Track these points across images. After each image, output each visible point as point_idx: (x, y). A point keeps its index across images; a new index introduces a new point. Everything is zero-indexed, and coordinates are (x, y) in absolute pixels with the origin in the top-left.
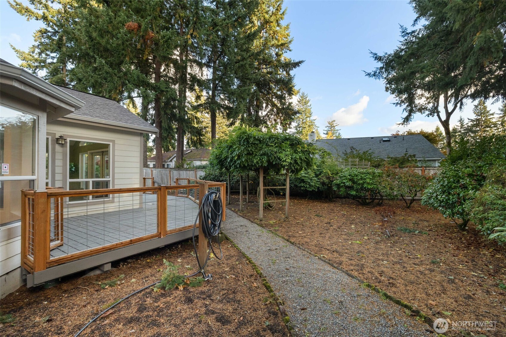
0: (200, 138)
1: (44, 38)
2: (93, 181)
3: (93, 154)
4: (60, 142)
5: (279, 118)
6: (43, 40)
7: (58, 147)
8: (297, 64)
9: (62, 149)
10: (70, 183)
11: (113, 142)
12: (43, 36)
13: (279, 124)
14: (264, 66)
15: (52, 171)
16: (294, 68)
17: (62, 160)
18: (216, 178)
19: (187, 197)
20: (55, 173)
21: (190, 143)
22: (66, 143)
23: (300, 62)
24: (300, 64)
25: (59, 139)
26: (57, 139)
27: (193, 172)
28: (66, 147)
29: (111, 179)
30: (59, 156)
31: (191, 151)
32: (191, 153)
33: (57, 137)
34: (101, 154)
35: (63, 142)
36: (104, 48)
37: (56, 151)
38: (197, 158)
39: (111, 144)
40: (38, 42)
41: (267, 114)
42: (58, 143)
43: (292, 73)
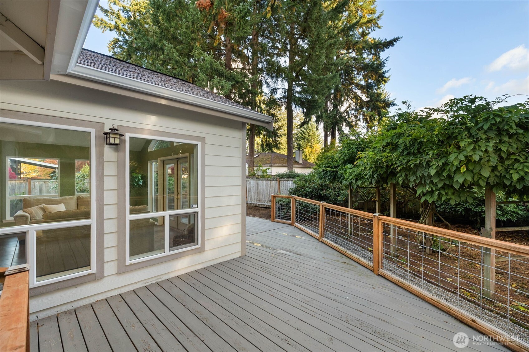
0: (276, 140)
1: (117, 48)
2: (170, 216)
3: (165, 162)
4: (112, 141)
5: (362, 113)
6: (116, 50)
7: (107, 150)
8: (390, 43)
9: (116, 154)
10: (131, 221)
11: (202, 139)
12: (115, 46)
13: (362, 120)
14: (345, 52)
15: (97, 200)
16: (387, 48)
17: (116, 177)
18: (315, 192)
19: (291, 225)
20: (104, 205)
21: (265, 147)
22: (123, 142)
23: (396, 40)
24: (394, 43)
25: (109, 133)
26: (106, 134)
27: (275, 182)
28: (124, 151)
29: (199, 210)
30: (110, 170)
31: (258, 156)
32: (258, 158)
33: (107, 130)
34: (176, 161)
35: (117, 141)
36: (172, 35)
37: (106, 159)
38: (267, 163)
39: (199, 143)
40: (111, 52)
41: (346, 110)
42: (108, 142)
43: (383, 55)
